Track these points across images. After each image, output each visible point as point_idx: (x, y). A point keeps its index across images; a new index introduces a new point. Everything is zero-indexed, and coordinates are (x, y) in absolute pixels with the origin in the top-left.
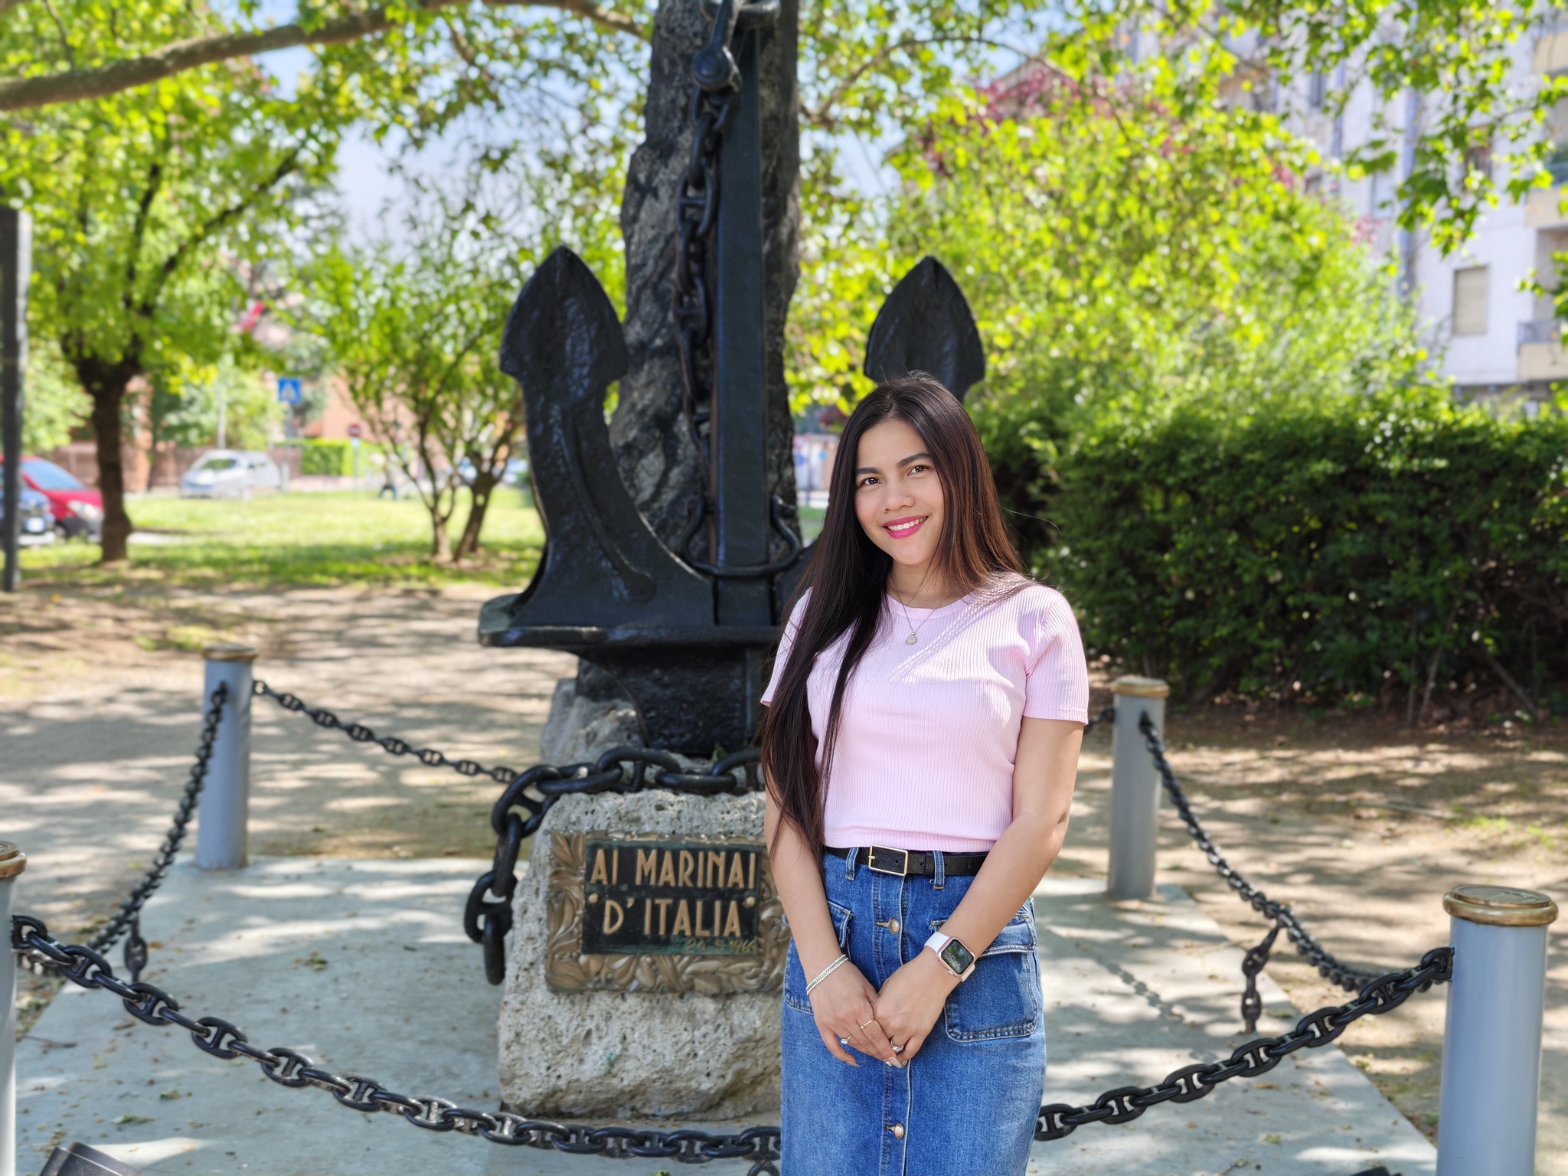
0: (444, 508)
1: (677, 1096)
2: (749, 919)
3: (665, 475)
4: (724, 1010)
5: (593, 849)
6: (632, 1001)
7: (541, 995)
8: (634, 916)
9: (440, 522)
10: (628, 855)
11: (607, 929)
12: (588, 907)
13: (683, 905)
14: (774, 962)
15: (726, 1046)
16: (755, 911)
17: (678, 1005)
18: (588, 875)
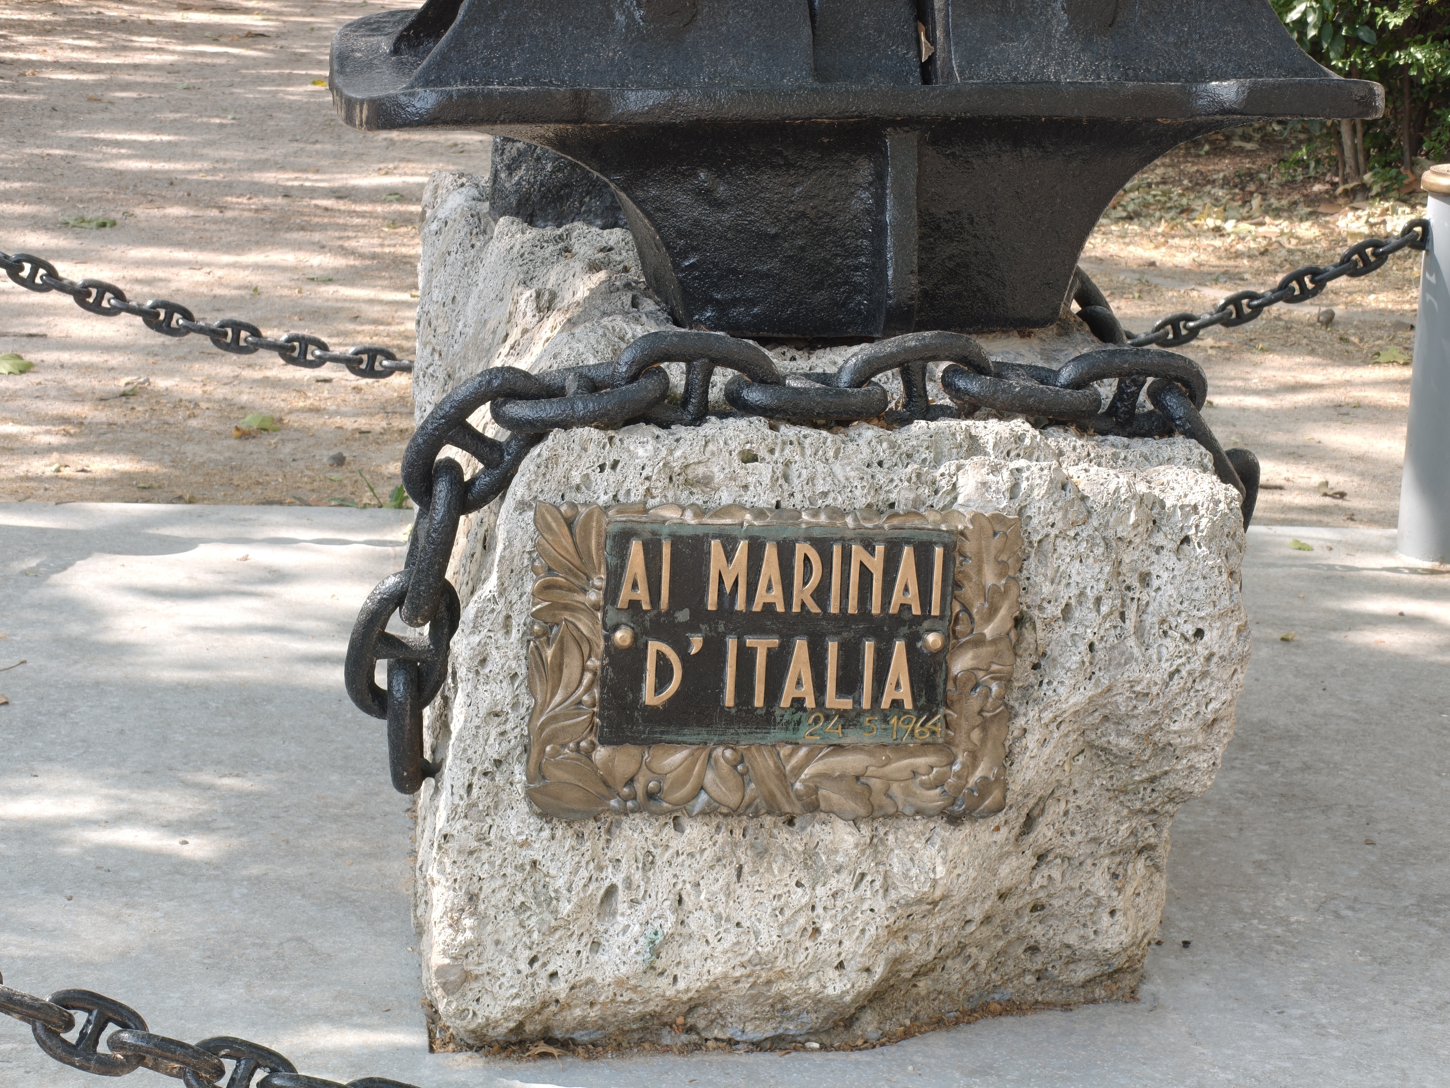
1: (779, 1006)
2: (929, 674)
4: (874, 846)
5: (620, 540)
6: (695, 832)
7: (517, 821)
8: (703, 671)
10: (691, 552)
11: (649, 696)
12: (612, 652)
13: (801, 648)
15: (875, 912)
17: (783, 835)
18: (612, 592)
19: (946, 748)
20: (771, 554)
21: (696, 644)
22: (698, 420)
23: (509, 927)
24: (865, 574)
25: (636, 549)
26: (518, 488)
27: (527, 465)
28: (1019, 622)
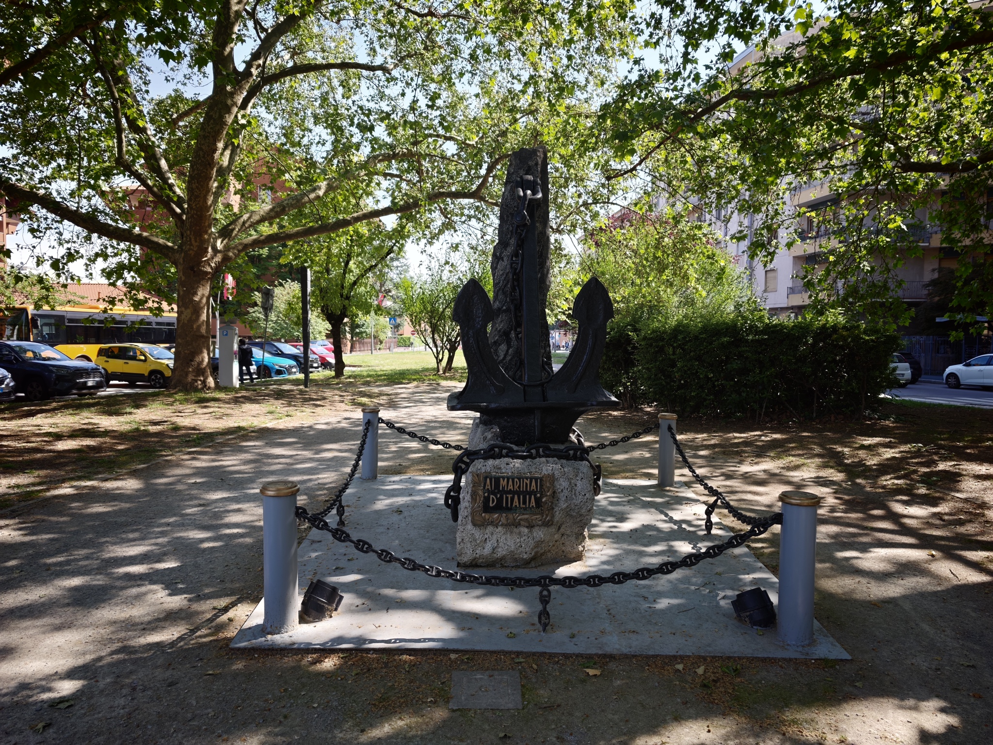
0: (440, 357)
1: (516, 560)
2: (538, 501)
3: (507, 351)
4: (531, 531)
5: (486, 478)
6: (500, 528)
7: (470, 526)
8: (500, 500)
9: (439, 362)
10: (497, 480)
11: (491, 505)
12: (485, 497)
13: (516, 497)
14: (547, 516)
15: (532, 543)
16: (541, 498)
17: (515, 530)
18: (484, 487)
19: (542, 514)
20: (511, 480)
21: (498, 496)
22: (500, 458)
23: (469, 545)
24: (526, 484)
25: (488, 480)
26: (471, 470)
27: (472, 466)
28: (554, 492)
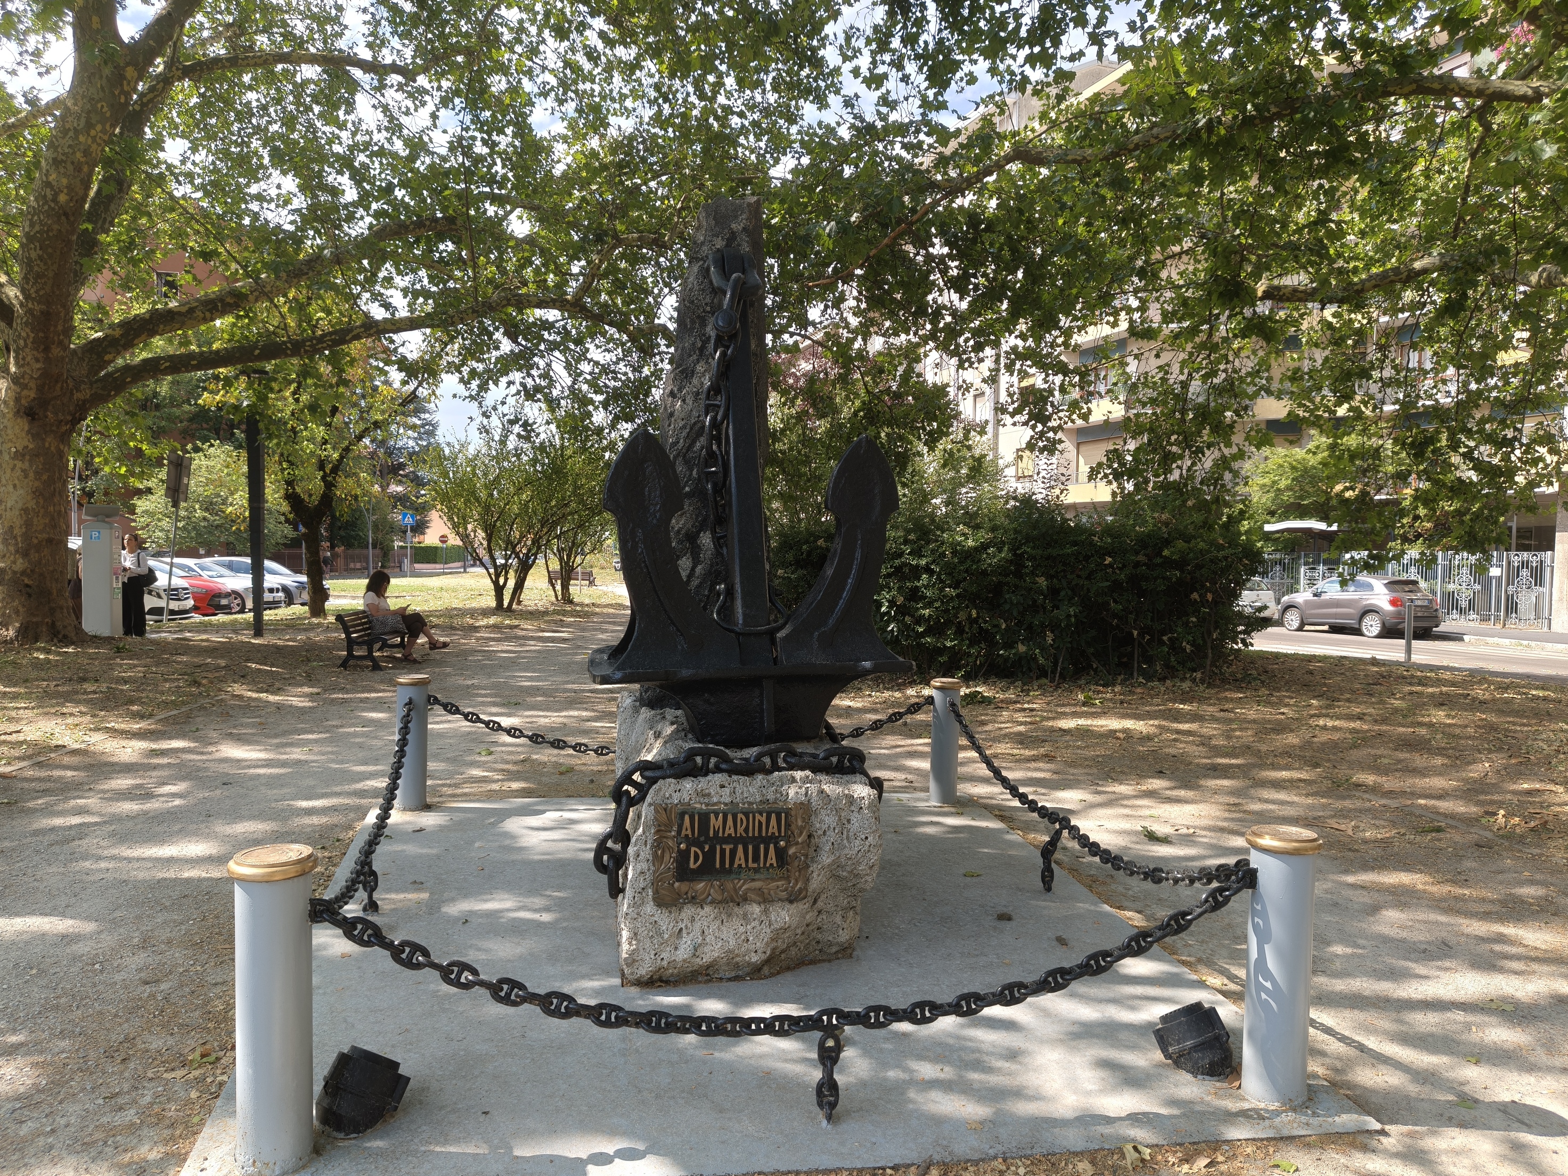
2: (781, 855)
4: (766, 912)
5: (682, 815)
6: (707, 909)
7: (650, 908)
8: (709, 857)
9: (499, 590)
10: (704, 818)
11: (692, 866)
12: (680, 851)
13: (740, 847)
14: (797, 881)
15: (766, 933)
16: (785, 850)
17: (736, 909)
18: (679, 832)
19: (788, 879)
20: (730, 817)
21: (707, 848)
22: (706, 775)
23: (648, 944)
24: (760, 823)
25: (687, 817)
26: (649, 799)
27: (651, 791)
28: (810, 836)
